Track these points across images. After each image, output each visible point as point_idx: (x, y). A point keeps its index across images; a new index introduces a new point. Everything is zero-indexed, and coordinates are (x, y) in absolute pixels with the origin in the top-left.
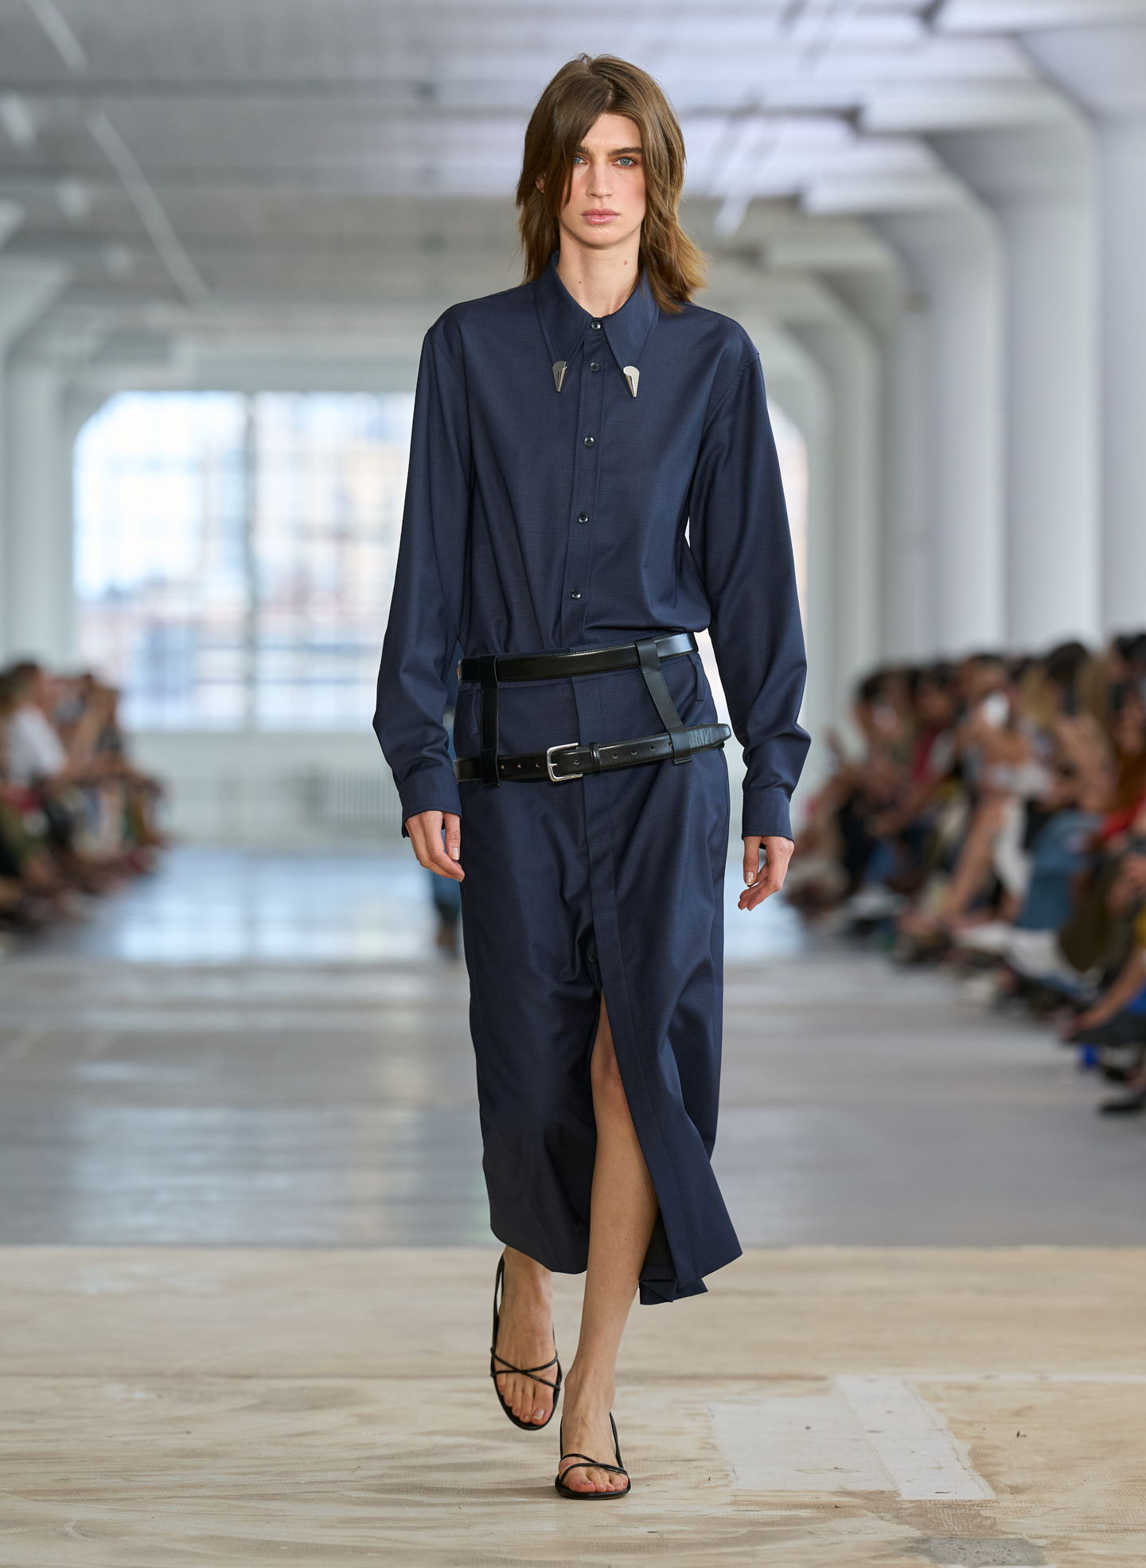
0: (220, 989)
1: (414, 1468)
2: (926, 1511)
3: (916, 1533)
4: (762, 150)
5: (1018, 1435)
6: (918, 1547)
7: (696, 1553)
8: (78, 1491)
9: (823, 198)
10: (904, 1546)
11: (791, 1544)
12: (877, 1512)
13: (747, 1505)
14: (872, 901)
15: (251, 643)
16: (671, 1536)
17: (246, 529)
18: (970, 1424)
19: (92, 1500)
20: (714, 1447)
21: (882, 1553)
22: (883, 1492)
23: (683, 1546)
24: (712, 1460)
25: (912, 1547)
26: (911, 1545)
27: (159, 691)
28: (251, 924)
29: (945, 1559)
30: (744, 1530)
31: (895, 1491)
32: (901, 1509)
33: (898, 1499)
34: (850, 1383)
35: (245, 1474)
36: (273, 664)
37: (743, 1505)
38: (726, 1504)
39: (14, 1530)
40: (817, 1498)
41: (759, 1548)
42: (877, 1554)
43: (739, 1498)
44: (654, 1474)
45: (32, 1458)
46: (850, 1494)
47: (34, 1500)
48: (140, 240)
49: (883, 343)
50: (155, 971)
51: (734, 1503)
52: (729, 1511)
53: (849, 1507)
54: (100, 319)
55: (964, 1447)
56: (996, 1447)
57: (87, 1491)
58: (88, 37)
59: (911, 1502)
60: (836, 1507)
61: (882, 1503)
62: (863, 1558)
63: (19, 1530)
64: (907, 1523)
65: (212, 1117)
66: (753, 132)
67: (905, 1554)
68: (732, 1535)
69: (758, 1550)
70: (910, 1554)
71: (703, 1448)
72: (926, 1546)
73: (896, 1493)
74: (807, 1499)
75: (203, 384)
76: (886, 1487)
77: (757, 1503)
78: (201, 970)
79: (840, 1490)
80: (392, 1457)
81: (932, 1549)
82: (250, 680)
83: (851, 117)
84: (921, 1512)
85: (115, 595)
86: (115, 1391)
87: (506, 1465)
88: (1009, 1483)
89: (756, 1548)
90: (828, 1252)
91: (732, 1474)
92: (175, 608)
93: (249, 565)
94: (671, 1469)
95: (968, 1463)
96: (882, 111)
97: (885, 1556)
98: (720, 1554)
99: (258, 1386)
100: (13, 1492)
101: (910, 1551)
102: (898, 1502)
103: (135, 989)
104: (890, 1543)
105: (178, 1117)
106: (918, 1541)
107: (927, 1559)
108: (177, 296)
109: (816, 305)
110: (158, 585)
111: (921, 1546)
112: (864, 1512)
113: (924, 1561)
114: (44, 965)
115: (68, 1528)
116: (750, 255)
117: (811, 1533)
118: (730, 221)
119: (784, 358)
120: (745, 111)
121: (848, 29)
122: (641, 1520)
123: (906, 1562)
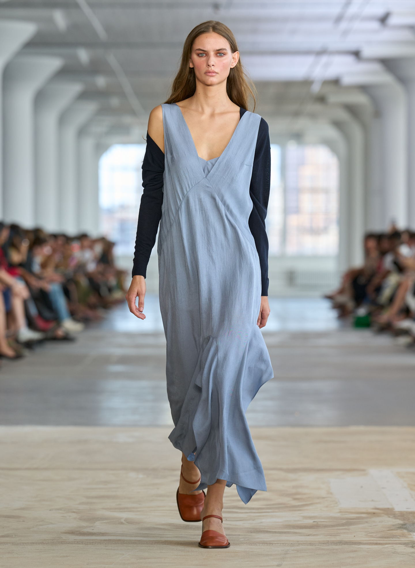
0: (151, 341)
2: (404, 515)
3: (401, 522)
4: (327, 65)
6: (402, 527)
7: (330, 529)
8: (124, 508)
9: (347, 80)
10: (398, 526)
11: (361, 526)
12: (388, 515)
13: (345, 513)
14: (362, 311)
16: (321, 523)
19: (129, 511)
20: (331, 493)
21: (391, 529)
22: (388, 509)
23: (325, 526)
24: (331, 498)
25: (401, 527)
26: (400, 526)
29: (412, 531)
30: (344, 521)
32: (396, 514)
33: (394, 511)
34: (374, 472)
37: (343, 513)
38: (338, 512)
39: (105, 521)
40: (367, 510)
41: (351, 527)
42: (389, 529)
43: (341, 510)
44: (313, 502)
45: (108, 497)
46: (378, 509)
47: (110, 511)
48: (122, 95)
49: (365, 128)
51: (340, 512)
52: (339, 515)
53: (378, 513)
54: (108, 121)
57: (127, 508)
58: (108, 29)
59: (399, 512)
60: (374, 513)
61: (389, 512)
62: (385, 530)
63: (107, 521)
64: (398, 519)
66: (324, 59)
67: (399, 529)
68: (341, 523)
69: (350, 528)
70: (400, 529)
71: (328, 494)
72: (405, 526)
73: (393, 509)
74: (364, 511)
75: (141, 141)
76: (390, 507)
77: (348, 512)
79: (374, 508)
81: (407, 527)
83: (357, 54)
84: (402, 515)
86: (133, 475)
87: (264, 499)
89: (349, 527)
90: (362, 428)
91: (338, 502)
94: (318, 501)
96: (367, 52)
97: (392, 530)
98: (338, 529)
100: (104, 509)
101: (400, 528)
103: (123, 341)
104: (393, 525)
105: (144, 383)
106: (402, 525)
107: (406, 530)
108: (133, 113)
109: (343, 115)
111: (404, 526)
112: (383, 515)
113: (405, 531)
114: (93, 333)
115: (123, 521)
116: (321, 99)
117: (367, 522)
118: (316, 88)
119: (332, 133)
120: (322, 52)
121: (357, 25)
122: (310, 518)
123: (399, 532)
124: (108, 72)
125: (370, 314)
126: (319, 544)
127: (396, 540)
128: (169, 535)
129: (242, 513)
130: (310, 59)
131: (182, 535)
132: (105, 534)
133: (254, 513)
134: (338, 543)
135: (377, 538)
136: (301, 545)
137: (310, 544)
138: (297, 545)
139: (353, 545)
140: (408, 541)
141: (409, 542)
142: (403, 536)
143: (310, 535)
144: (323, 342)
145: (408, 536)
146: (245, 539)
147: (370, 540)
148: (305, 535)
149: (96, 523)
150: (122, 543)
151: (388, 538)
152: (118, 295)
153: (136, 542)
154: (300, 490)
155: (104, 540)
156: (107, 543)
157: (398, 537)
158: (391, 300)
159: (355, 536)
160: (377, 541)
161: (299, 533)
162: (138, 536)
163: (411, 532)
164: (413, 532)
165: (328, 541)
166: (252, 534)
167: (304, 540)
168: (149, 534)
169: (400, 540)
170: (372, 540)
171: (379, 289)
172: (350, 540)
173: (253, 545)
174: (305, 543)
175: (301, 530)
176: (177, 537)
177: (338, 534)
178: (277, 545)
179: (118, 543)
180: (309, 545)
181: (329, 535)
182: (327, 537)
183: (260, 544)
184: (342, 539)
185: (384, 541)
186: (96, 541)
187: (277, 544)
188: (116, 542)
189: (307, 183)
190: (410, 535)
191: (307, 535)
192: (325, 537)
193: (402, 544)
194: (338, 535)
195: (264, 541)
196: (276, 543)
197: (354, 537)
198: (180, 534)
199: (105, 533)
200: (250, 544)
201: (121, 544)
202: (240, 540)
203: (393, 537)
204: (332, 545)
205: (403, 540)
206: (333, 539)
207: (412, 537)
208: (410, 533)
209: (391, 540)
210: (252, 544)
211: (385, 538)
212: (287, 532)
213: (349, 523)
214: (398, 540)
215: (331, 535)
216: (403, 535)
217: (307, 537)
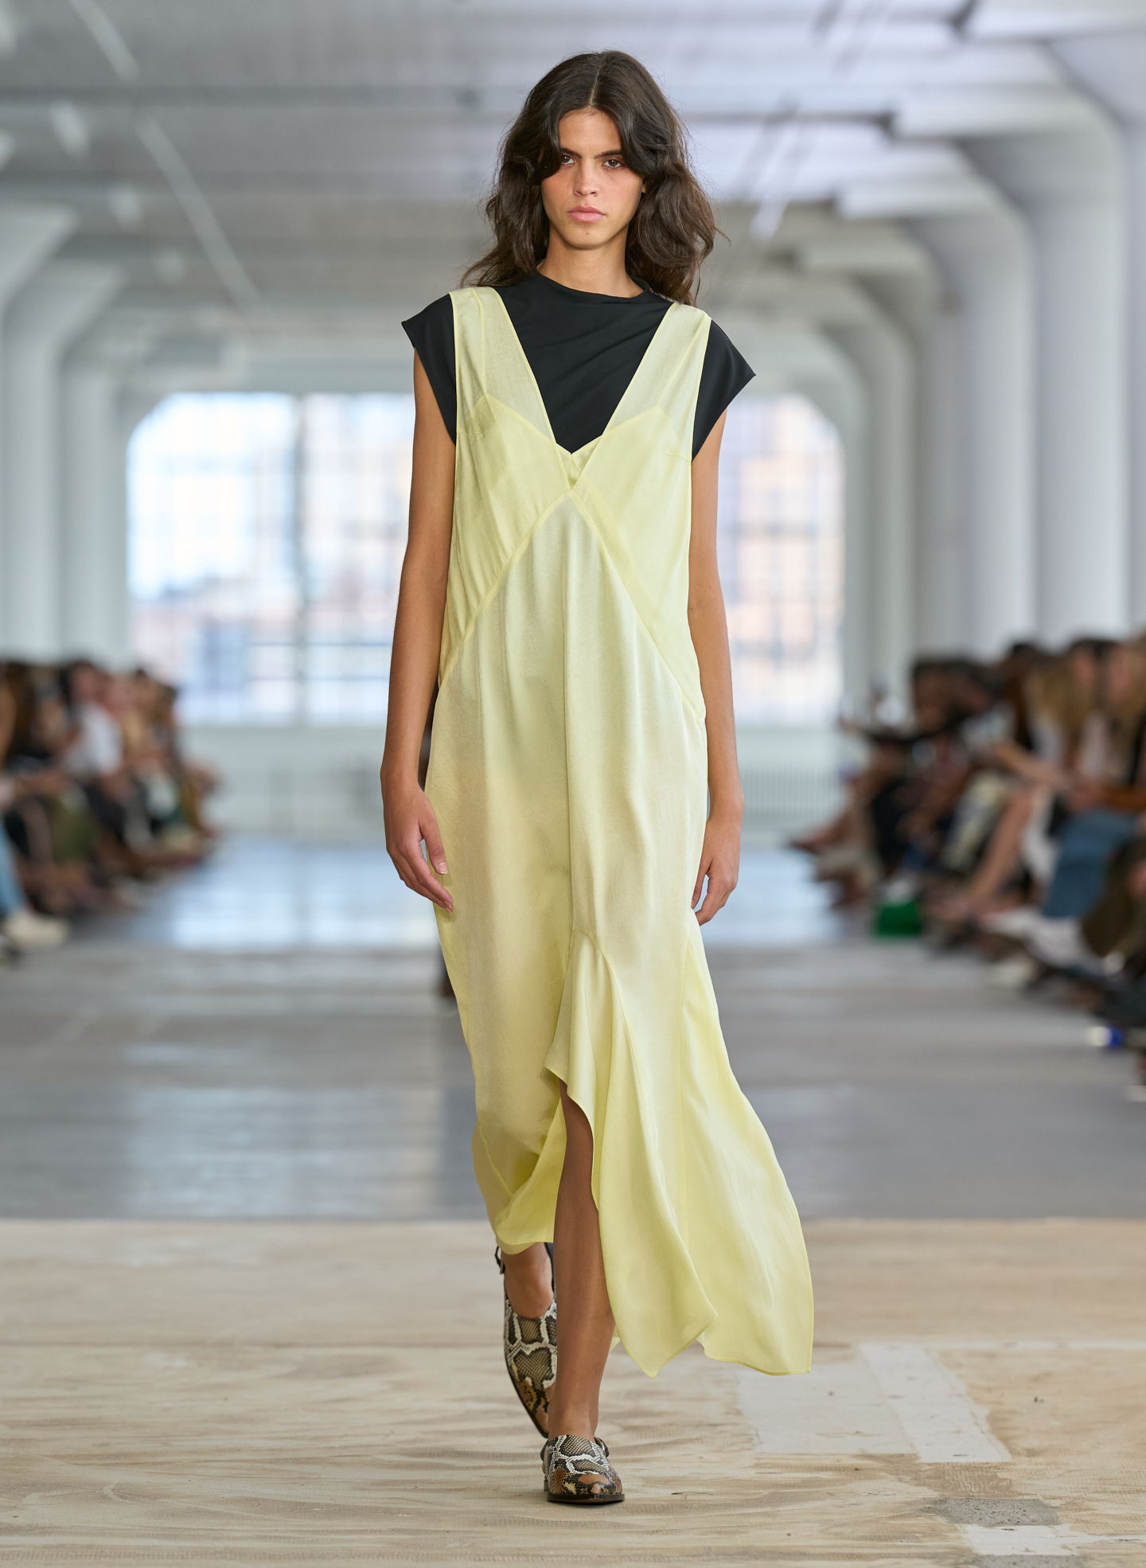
0: (269, 974)
1: (445, 1433)
2: (944, 1473)
3: (933, 1494)
4: (797, 155)
5: (1036, 1400)
6: (935, 1507)
7: (719, 1513)
8: (117, 1456)
9: (859, 202)
10: (921, 1507)
11: (811, 1505)
12: (896, 1475)
13: (770, 1468)
14: (900, 891)
15: (300, 638)
16: (694, 1497)
17: (296, 527)
18: (989, 1390)
19: (131, 1464)
20: (739, 1413)
21: (899, 1514)
22: (902, 1455)
23: (707, 1507)
24: (736, 1424)
25: (929, 1508)
26: (928, 1506)
27: (214, 686)
28: (302, 911)
29: (961, 1519)
30: (766, 1492)
31: (914, 1455)
32: (921, 1471)
33: (917, 1462)
34: (873, 1350)
35: (282, 1438)
36: (324, 661)
37: (765, 1468)
38: (749, 1467)
39: (53, 1493)
40: (838, 1461)
41: (781, 1509)
42: (895, 1514)
43: (762, 1461)
44: (679, 1438)
45: (73, 1423)
46: (870, 1457)
47: (76, 1464)
48: (192, 245)
49: (917, 344)
50: (206, 957)
51: (757, 1466)
52: (751, 1474)
53: (869, 1469)
54: (152, 323)
55: (983, 1412)
56: (1013, 1412)
57: (126, 1455)
58: (138, 47)
59: (930, 1464)
60: (856, 1469)
61: (901, 1465)
62: (882, 1518)
63: (59, 1493)
64: (924, 1485)
65: (259, 1096)
66: (789, 137)
67: (923, 1514)
68: (755, 1497)
69: (778, 1511)
70: (927, 1514)
71: (728, 1413)
72: (943, 1507)
73: (915, 1456)
74: (828, 1462)
75: (255, 385)
76: (905, 1450)
77: (778, 1466)
78: (251, 956)
79: (860, 1453)
80: (425, 1422)
81: (949, 1510)
82: (300, 677)
83: (884, 123)
84: (940, 1474)
85: (171, 595)
86: (156, 1359)
88: (1026, 1446)
89: (776, 1509)
90: (855, 1226)
91: (755, 1438)
92: (228, 606)
93: (299, 563)
94: (695, 1434)
95: (986, 1427)
96: (915, 116)
97: (902, 1516)
98: (742, 1514)
99: (296, 1354)
100: (55, 1457)
101: (928, 1512)
102: (916, 1465)
103: (185, 974)
104: (908, 1504)
105: (226, 1097)
106: (935, 1502)
107: (944, 1518)
108: (225, 298)
109: (852, 307)
110: (212, 583)
111: (938, 1507)
112: (884, 1474)
113: (941, 1520)
114: (97, 951)
115: (107, 1491)
116: (786, 259)
117: (831, 1494)
118: (767, 225)
119: (821, 360)
120: (781, 117)
121: (880, 35)
122: (666, 1482)
123: (923, 1521)
124: (148, 176)
125: (920, 898)
126: (681, 1558)
127: (910, 1546)
128: (239, 1531)
129: (467, 1468)
130: (748, 138)
131: (277, 1531)
132: (50, 1530)
133: (501, 1467)
134: (738, 1554)
135: (854, 1539)
136: (627, 1558)
137: (654, 1556)
138: (615, 1562)
139: (781, 1559)
140: (950, 1548)
141: (949, 1550)
142: (934, 1533)
143: (657, 1531)
144: (778, 976)
145: (948, 1534)
146: (464, 1543)
147: (833, 1547)
148: (642, 1532)
149: (28, 1497)
150: (95, 1556)
151: (886, 1539)
152: (180, 840)
153: (137, 1551)
154: (646, 1403)
155: (45, 1547)
156: (52, 1556)
157: (917, 1537)
158: (981, 852)
159: (789, 1535)
160: (853, 1547)
161: (627, 1526)
162: (148, 1536)
163: (957, 1521)
164: (964, 1523)
165: (710, 1548)
166: (486, 1529)
167: (638, 1546)
168: (180, 1528)
169: (922, 1544)
170: (840, 1547)
171: (945, 823)
172: (775, 1545)
173: (485, 1560)
174: (640, 1556)
175: (635, 1517)
176: (261, 1538)
177: (741, 1529)
178: (555, 1559)
179: (86, 1556)
180: (652, 1559)
181: (712, 1532)
182: (705, 1537)
183: (506, 1559)
184: (752, 1544)
185: (873, 1547)
186: (19, 1549)
187: (557, 1556)
188: (80, 1553)
189: (755, 511)
190: (956, 1530)
191: (648, 1532)
192: (701, 1537)
193: (924, 1558)
194: (739, 1532)
195: (519, 1549)
196: (552, 1556)
197: (787, 1537)
198: (274, 1528)
199: (49, 1527)
200: (477, 1558)
201: (93, 1557)
202: (450, 1546)
203: (901, 1538)
204: (718, 1559)
205: (932, 1544)
206: (724, 1542)
207: (959, 1538)
208: (956, 1525)
209: (896, 1547)
210: (482, 1558)
211: (880, 1539)
212: (590, 1522)
213: (778, 1495)
214: (916, 1546)
215: (720, 1533)
216: (933, 1530)
217: (649, 1536)
